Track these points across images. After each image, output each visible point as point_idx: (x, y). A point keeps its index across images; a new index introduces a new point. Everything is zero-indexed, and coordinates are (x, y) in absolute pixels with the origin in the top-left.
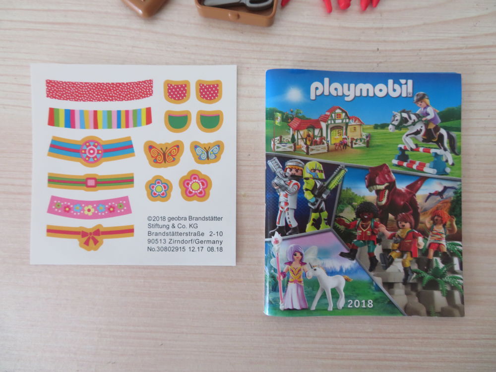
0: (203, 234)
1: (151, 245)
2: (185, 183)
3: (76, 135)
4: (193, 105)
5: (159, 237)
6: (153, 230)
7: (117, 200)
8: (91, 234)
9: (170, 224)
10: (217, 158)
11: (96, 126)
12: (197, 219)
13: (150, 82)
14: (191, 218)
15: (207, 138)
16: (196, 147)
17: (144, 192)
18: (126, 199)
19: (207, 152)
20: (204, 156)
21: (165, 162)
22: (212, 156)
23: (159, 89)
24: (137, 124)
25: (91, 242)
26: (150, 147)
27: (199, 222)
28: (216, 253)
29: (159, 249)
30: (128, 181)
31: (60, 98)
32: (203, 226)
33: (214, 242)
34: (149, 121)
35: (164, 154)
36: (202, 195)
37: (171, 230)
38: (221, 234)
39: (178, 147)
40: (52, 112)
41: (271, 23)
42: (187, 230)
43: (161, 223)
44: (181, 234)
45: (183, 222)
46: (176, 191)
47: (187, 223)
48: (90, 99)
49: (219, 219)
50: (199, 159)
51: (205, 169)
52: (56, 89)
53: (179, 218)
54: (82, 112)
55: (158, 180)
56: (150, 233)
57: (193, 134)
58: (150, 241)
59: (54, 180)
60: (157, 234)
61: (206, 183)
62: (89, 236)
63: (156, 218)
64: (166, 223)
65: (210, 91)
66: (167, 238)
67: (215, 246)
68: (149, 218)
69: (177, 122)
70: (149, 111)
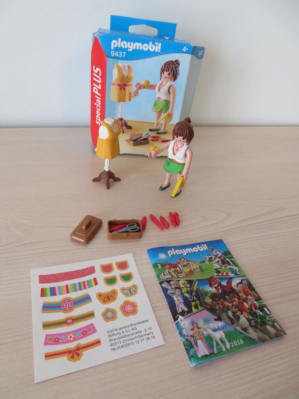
0: (141, 332)
1: (113, 347)
2: (123, 308)
3: (57, 299)
4: (117, 272)
5: (116, 341)
6: (112, 338)
7: (87, 327)
8: (74, 351)
9: (121, 331)
10: (136, 292)
11: (68, 292)
12: (135, 325)
13: (93, 267)
14: (131, 325)
15: (127, 285)
16: (123, 290)
17: (102, 319)
18: (92, 325)
19: (130, 291)
20: (129, 293)
21: (109, 301)
22: (133, 292)
23: (98, 269)
24: (90, 286)
25: (75, 355)
26: (100, 296)
27: (137, 326)
28: (152, 340)
29: (119, 348)
30: (91, 315)
31: (47, 282)
32: (140, 327)
33: (148, 334)
34: (96, 283)
35: (108, 297)
36: (134, 311)
37: (122, 335)
38: (151, 329)
39: (114, 292)
40: (43, 290)
41: (141, 237)
42: (132, 332)
43: (115, 332)
44: (128, 335)
45: (128, 329)
46: (119, 313)
47: (130, 328)
48: (64, 280)
49: (147, 321)
50: (126, 295)
51: (131, 299)
52: (43, 279)
53: (125, 327)
54: (59, 287)
55: (108, 310)
56: (110, 340)
57: (120, 284)
58: (111, 345)
59: (46, 326)
60: (115, 340)
61: (134, 305)
62: (73, 352)
63: (112, 331)
64: (118, 331)
65: (123, 265)
66: (122, 340)
67: (150, 336)
68: (108, 332)
69: (111, 281)
70: (95, 279)
